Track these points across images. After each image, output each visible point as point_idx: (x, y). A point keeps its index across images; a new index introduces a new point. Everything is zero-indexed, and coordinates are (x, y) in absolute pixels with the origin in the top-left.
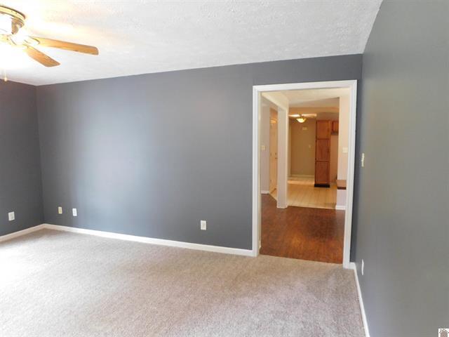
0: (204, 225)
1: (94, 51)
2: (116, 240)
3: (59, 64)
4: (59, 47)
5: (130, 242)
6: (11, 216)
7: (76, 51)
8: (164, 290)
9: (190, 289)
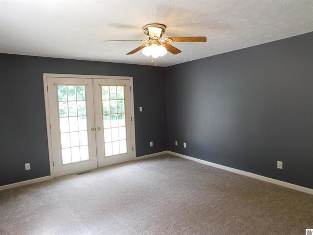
0: (280, 165)
1: (203, 39)
2: (210, 166)
3: (181, 52)
4: (183, 41)
5: (220, 170)
6: (151, 144)
7: (193, 41)
8: (248, 209)
9: (269, 213)
